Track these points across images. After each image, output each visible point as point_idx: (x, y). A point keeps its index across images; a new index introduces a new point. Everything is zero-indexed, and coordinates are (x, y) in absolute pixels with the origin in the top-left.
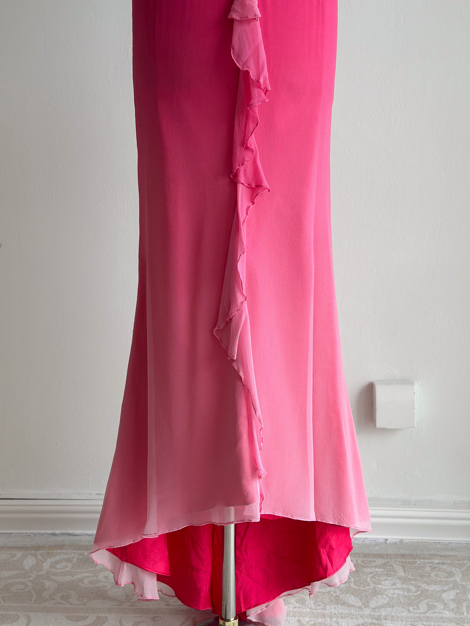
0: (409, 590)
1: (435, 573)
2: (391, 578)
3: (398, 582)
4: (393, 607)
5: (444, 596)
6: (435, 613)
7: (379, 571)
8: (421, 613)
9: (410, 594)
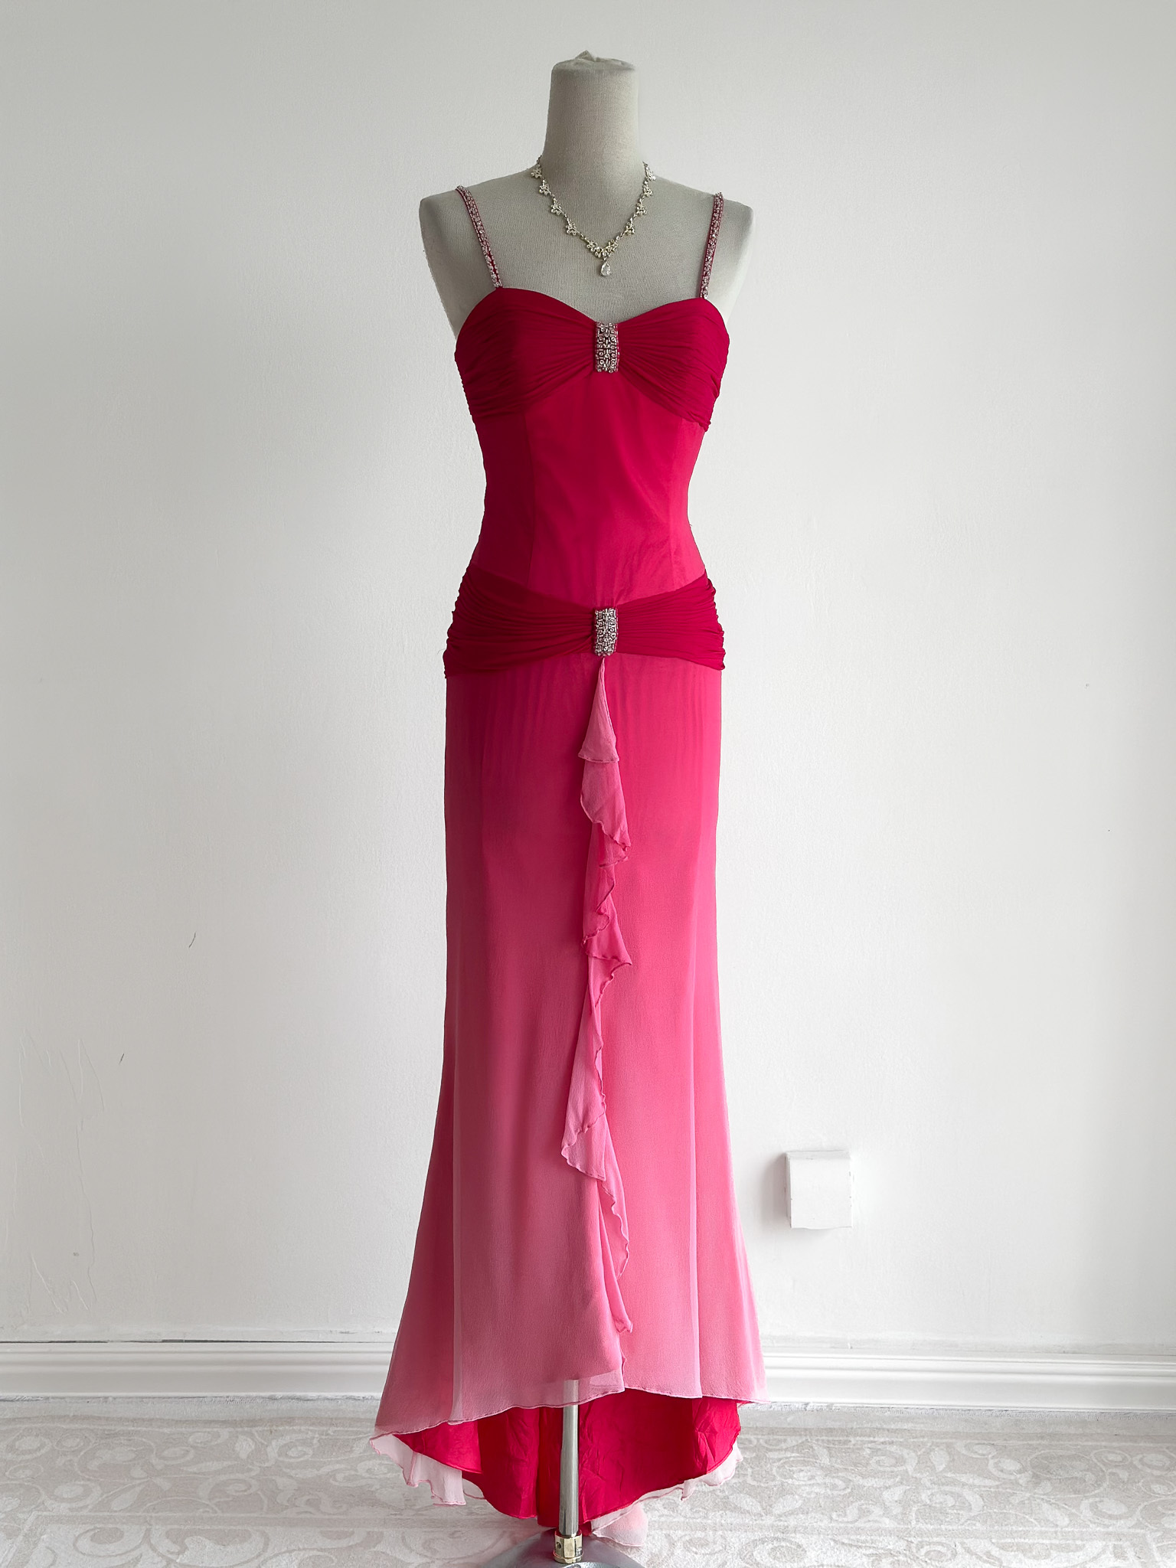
0: (834, 1487)
1: (878, 1458)
2: (808, 1468)
3: (819, 1473)
4: (807, 1513)
5: (886, 1494)
6: (869, 1521)
7: (791, 1457)
8: (848, 1522)
9: (835, 1493)
